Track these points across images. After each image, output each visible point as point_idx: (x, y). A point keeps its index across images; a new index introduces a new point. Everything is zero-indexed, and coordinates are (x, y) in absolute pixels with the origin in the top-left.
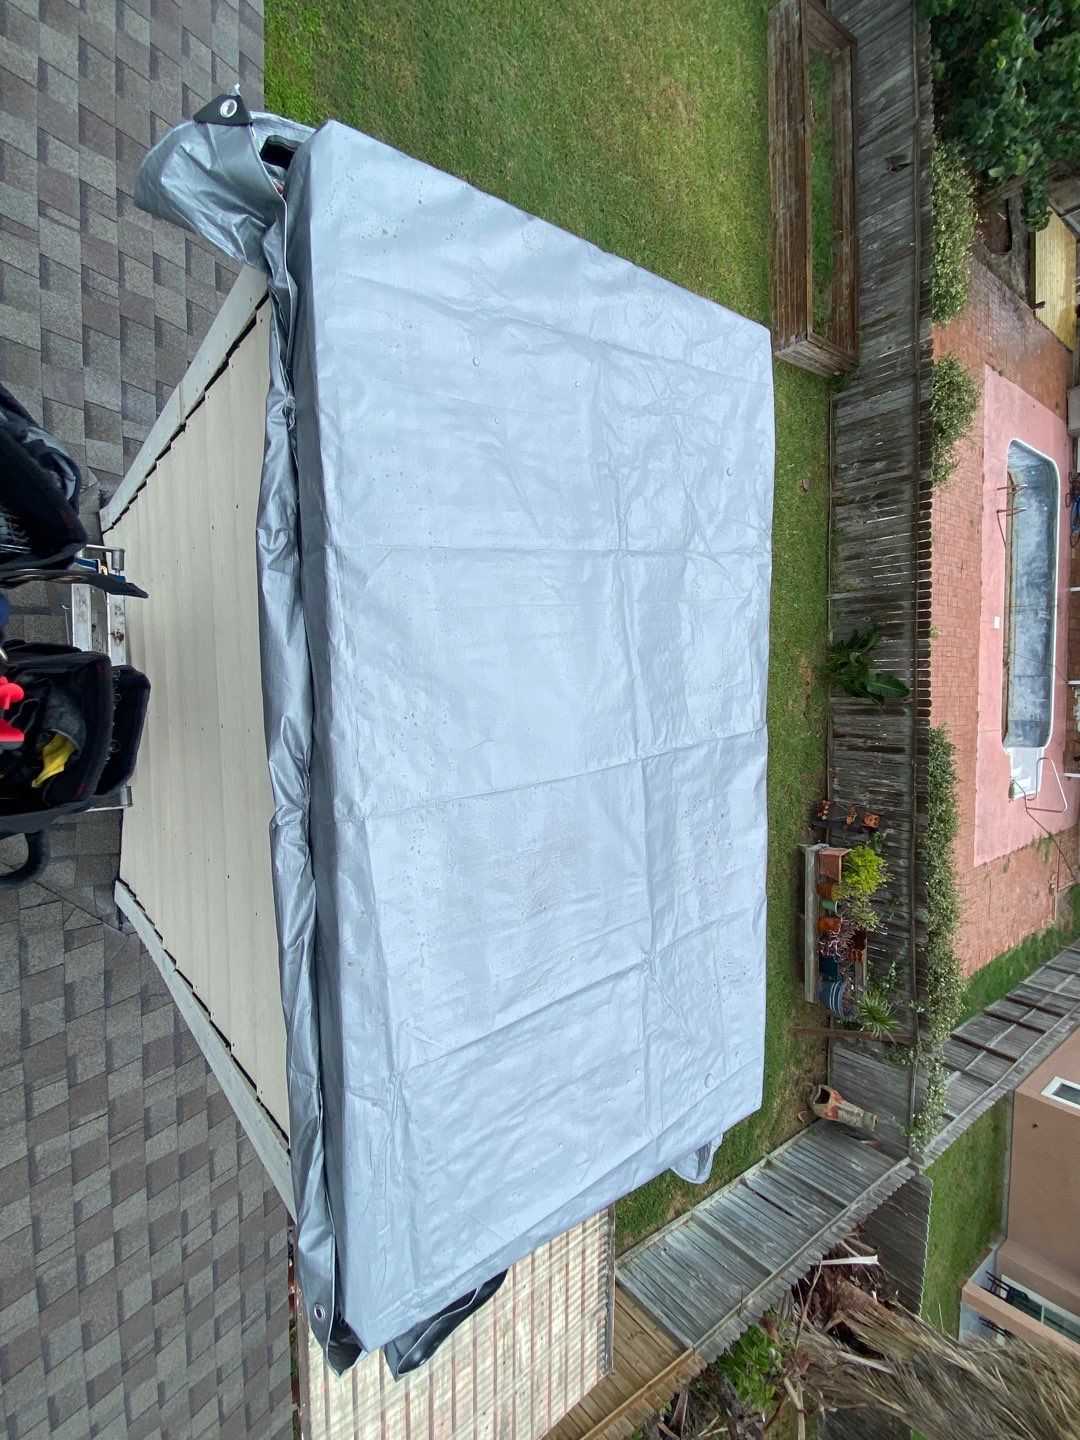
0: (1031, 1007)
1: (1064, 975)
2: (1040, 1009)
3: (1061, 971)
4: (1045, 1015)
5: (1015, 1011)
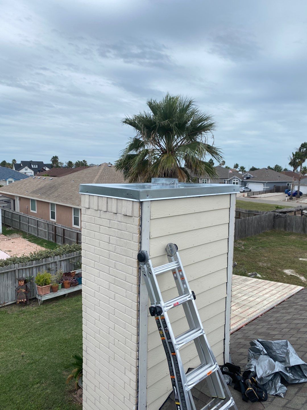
0: (56, 235)
1: (39, 230)
2: (56, 232)
3: (38, 231)
4: (57, 231)
5: (59, 239)
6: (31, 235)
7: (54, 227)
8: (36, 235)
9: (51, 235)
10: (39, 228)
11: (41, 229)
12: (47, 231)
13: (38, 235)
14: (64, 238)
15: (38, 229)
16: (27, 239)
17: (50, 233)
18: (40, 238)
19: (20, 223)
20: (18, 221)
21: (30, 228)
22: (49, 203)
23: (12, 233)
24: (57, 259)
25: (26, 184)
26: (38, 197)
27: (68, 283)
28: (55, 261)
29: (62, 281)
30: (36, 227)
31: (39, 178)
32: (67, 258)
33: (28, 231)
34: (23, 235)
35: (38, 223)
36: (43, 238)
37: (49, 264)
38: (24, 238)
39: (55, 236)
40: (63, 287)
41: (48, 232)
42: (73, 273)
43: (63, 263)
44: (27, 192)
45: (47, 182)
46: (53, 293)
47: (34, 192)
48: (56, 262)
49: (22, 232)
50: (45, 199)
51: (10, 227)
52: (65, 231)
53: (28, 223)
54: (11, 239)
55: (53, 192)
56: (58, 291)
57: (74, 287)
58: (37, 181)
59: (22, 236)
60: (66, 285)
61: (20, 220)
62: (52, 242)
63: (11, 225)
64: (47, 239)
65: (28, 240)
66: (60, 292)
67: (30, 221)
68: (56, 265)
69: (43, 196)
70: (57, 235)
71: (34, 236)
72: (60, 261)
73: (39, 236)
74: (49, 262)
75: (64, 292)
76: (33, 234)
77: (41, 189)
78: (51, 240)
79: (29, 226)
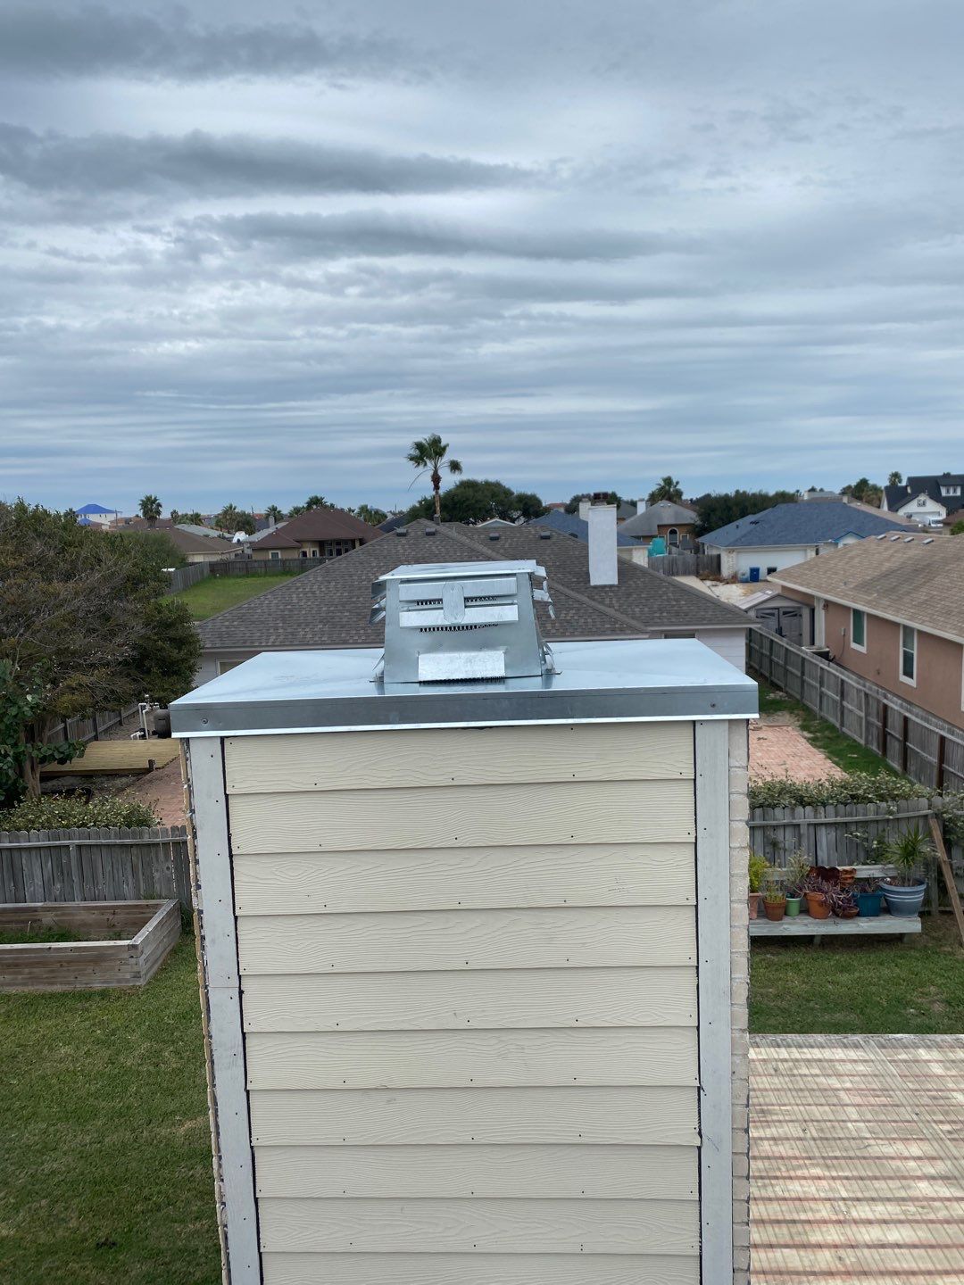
0: (885, 733)
2: (885, 726)
4: (889, 719)
6: (826, 721)
7: (881, 706)
8: (838, 725)
9: (875, 731)
10: (845, 703)
11: (850, 707)
12: (863, 714)
13: (842, 724)
14: (905, 749)
15: (843, 707)
16: (810, 732)
17: (873, 724)
18: (847, 737)
19: (803, 682)
20: (799, 674)
21: (825, 699)
22: (897, 625)
23: (776, 710)
24: (804, 816)
25: (852, 558)
26: (868, 603)
27: (822, 904)
28: (795, 821)
29: (801, 890)
30: (838, 698)
31: (894, 538)
32: (839, 819)
33: (821, 709)
34: (805, 720)
35: (842, 689)
36: (856, 737)
37: (775, 828)
38: (804, 728)
39: (884, 737)
40: (805, 911)
41: (866, 719)
42: (846, 872)
43: (822, 832)
44: (845, 584)
45: (911, 553)
46: (766, 920)
47: (865, 587)
48: (799, 825)
49: (807, 709)
50: (885, 609)
51: (779, 689)
52: (910, 726)
53: (821, 685)
54: (764, 728)
55: (916, 589)
56: (787, 919)
57: (838, 920)
58: (886, 549)
59: (800, 723)
60: (814, 907)
61: (803, 673)
62: (876, 755)
63: (783, 686)
64: (862, 742)
65: (808, 739)
66: (790, 924)
67: (825, 679)
68: (800, 836)
69: (885, 602)
70: (890, 734)
71: (832, 728)
72: (816, 825)
73: (844, 729)
74: (774, 823)
75: (805, 928)
76: (832, 720)
77: (885, 575)
78: (874, 748)
79: (822, 695)
